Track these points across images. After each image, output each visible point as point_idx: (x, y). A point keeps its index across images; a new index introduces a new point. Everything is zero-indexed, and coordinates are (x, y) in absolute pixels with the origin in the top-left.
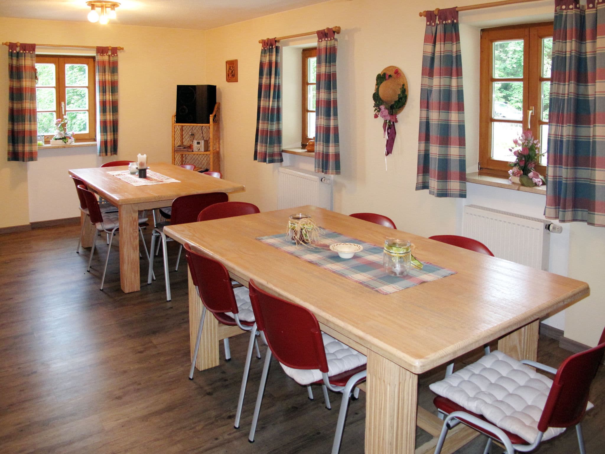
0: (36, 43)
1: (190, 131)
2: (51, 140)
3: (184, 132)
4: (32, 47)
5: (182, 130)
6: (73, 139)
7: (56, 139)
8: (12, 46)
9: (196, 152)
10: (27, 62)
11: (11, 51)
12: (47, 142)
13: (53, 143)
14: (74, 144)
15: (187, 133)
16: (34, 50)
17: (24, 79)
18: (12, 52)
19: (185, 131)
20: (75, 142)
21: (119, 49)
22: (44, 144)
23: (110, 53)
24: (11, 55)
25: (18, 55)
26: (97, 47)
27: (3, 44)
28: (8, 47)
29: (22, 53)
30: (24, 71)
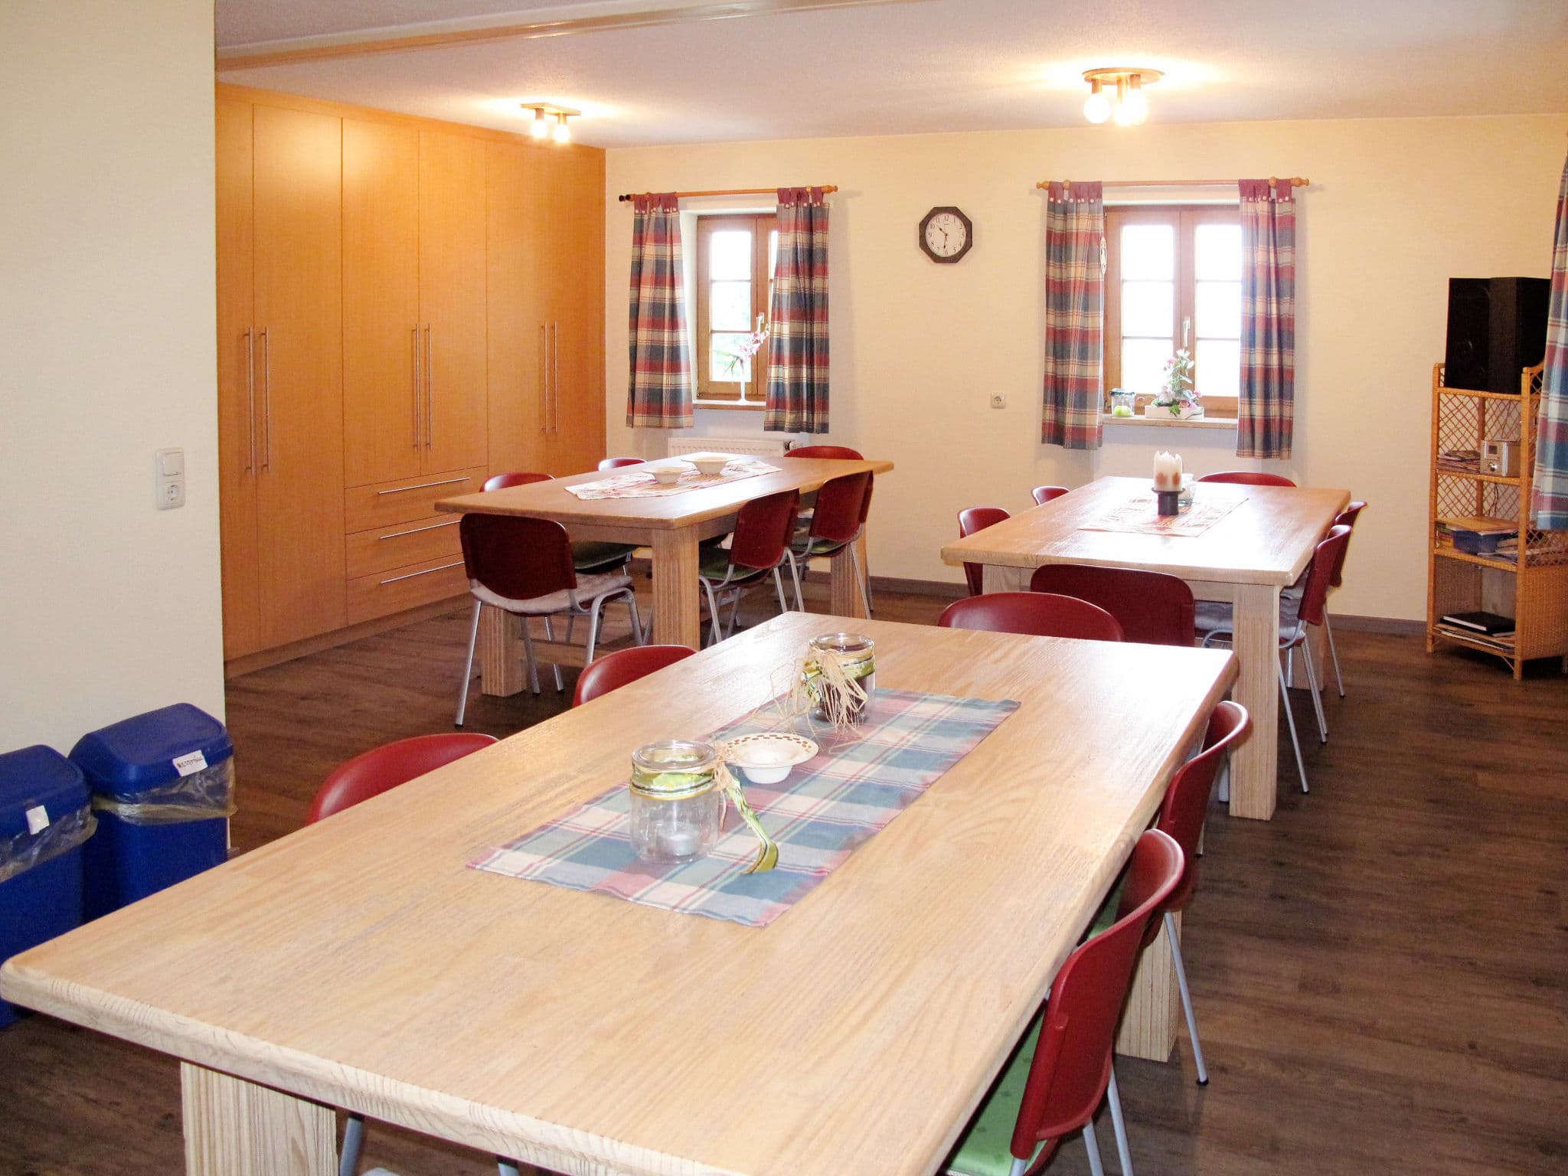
0: (1104, 180)
1: (1502, 412)
2: (1146, 407)
3: (1487, 417)
4: (1094, 190)
5: (1482, 409)
6: (1199, 409)
7: (1160, 405)
8: (1053, 189)
9: (1486, 474)
10: (1080, 224)
11: (1052, 200)
12: (1139, 410)
13: (1152, 412)
14: (1201, 419)
15: (1494, 418)
16: (1099, 196)
17: (1073, 262)
18: (1054, 203)
19: (1491, 411)
20: (1205, 416)
21: (1297, 182)
22: (1132, 414)
23: (1274, 193)
24: (1052, 207)
25: (1066, 211)
26: (1239, 180)
27: (1039, 186)
28: (1047, 192)
29: (1072, 204)
30: (1074, 242)
